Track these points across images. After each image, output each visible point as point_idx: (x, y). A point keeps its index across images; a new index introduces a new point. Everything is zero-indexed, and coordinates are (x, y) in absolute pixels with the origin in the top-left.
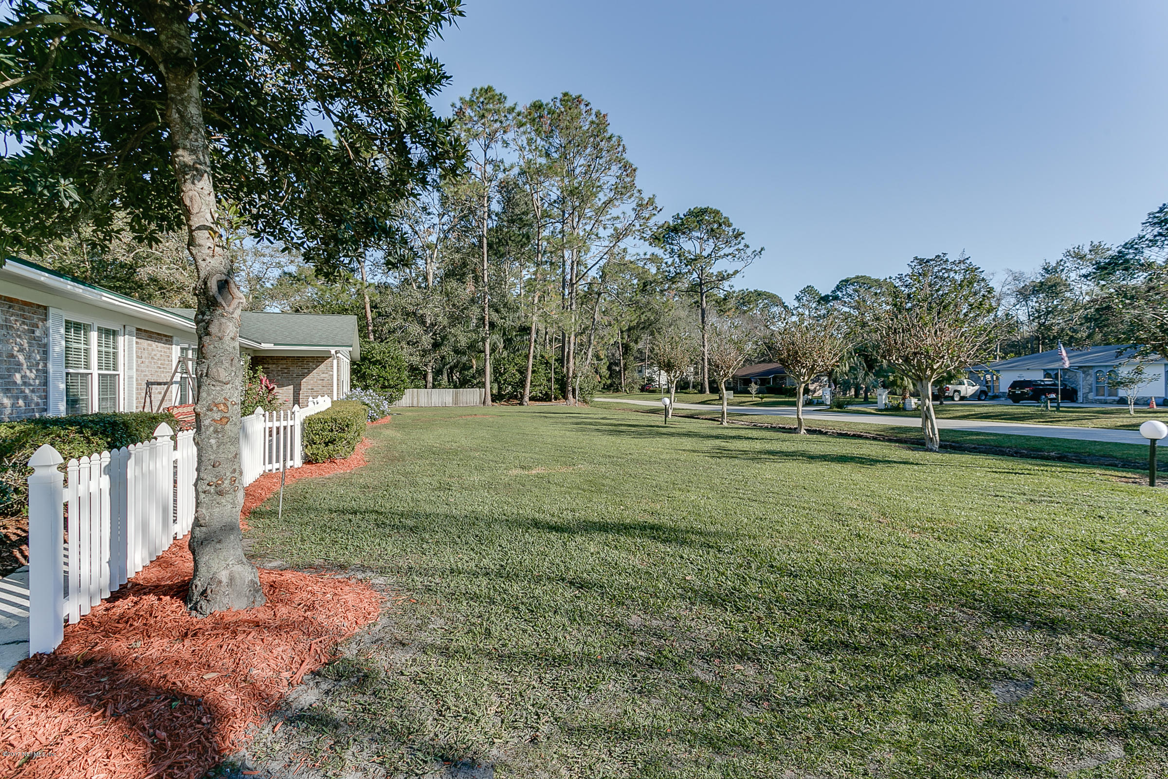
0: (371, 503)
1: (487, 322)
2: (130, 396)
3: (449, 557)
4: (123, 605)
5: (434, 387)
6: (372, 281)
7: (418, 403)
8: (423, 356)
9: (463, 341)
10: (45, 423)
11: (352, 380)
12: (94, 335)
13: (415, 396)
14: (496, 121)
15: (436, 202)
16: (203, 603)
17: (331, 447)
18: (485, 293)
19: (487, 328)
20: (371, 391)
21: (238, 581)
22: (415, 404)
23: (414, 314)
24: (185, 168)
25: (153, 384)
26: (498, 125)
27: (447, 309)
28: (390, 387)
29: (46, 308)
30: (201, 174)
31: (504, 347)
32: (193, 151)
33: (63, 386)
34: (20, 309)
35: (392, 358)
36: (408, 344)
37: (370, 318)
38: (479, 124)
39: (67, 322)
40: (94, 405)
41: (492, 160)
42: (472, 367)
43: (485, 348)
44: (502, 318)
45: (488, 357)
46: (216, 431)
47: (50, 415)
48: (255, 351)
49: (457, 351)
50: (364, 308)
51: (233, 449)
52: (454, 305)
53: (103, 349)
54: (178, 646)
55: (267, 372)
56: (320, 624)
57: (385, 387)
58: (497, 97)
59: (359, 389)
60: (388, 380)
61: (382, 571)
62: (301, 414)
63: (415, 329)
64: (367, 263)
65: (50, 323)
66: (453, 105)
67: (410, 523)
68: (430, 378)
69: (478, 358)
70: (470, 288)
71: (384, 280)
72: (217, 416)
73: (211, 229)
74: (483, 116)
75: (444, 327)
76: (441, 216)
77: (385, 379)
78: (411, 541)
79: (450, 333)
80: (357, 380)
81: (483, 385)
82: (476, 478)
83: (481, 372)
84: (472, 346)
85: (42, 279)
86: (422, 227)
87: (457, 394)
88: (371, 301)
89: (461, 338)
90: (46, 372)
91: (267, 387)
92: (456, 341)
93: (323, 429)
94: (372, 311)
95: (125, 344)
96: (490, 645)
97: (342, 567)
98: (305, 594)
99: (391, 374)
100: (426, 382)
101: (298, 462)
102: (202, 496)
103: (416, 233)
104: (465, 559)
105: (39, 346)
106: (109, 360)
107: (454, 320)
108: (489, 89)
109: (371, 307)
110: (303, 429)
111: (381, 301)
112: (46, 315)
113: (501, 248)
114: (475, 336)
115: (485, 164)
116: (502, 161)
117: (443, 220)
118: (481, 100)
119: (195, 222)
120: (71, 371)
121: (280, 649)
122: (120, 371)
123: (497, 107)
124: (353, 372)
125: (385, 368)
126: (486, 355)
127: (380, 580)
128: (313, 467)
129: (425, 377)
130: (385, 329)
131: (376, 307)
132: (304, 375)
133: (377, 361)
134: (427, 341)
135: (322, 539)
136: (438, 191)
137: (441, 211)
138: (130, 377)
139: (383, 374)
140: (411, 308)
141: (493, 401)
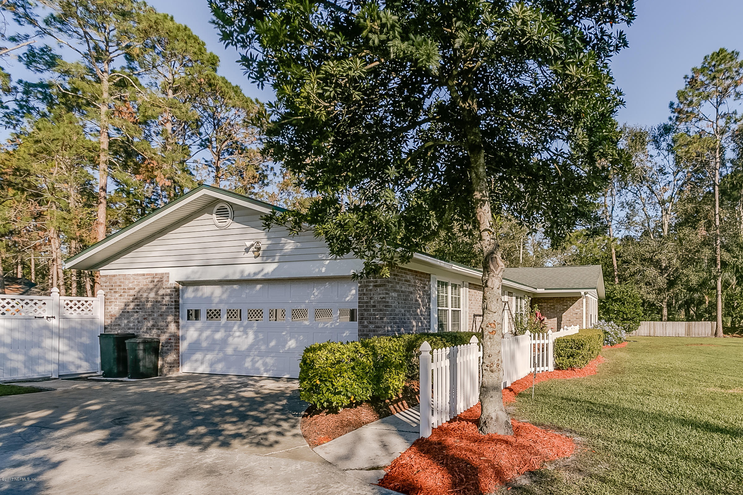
0: (589, 397)
1: (719, 262)
2: (466, 324)
3: (627, 434)
4: (455, 425)
5: (669, 320)
6: (617, 236)
7: (654, 332)
8: (659, 294)
9: (694, 280)
10: (428, 335)
11: (599, 314)
12: (449, 288)
13: (652, 328)
14: (727, 78)
15: (671, 163)
16: (484, 427)
17: (571, 359)
18: (717, 236)
19: (719, 267)
20: (612, 322)
21: (500, 420)
22: (652, 334)
23: (651, 259)
24: (478, 201)
25: (477, 315)
26: (729, 81)
27: (680, 253)
28: (627, 319)
29: (430, 275)
30: (484, 202)
31: (737, 284)
32: (481, 191)
33: (436, 316)
34: (420, 276)
35: (630, 296)
36: (646, 284)
37: (615, 265)
38: (711, 86)
39: (438, 282)
40: (450, 328)
41: (725, 114)
42: (705, 303)
43: (716, 285)
44: (734, 257)
45: (720, 293)
46: (490, 338)
47: (431, 331)
48: (534, 294)
49: (690, 289)
50: (611, 258)
51: (498, 348)
52: (686, 249)
53: (454, 296)
54: (472, 444)
55: (540, 308)
56: (538, 451)
57: (624, 319)
58: (729, 56)
59: (603, 321)
60: (626, 314)
61: (581, 434)
62: (553, 336)
63: (651, 272)
64: (614, 222)
65: (431, 283)
66: (686, 77)
67: (609, 411)
68: (665, 312)
69: (710, 295)
70: (702, 232)
71: (627, 233)
72: (491, 330)
73: (489, 230)
74: (715, 77)
75: (677, 269)
76: (676, 173)
77: (624, 313)
78: (606, 421)
79: (683, 273)
80: (603, 314)
81: (715, 319)
82: (676, 390)
83: (713, 306)
84: (703, 284)
85: (428, 260)
86: (658, 187)
87: (689, 326)
88: (617, 252)
89: (692, 277)
90: (430, 309)
91: (540, 319)
92: (688, 281)
93: (566, 347)
94: (617, 260)
95: (464, 292)
96: (633, 483)
97: (560, 429)
98: (534, 436)
99: (628, 309)
100: (662, 316)
101: (551, 368)
102: (484, 371)
103: (653, 192)
104: (638, 437)
105: (427, 295)
106: (457, 302)
107: (687, 261)
108: (722, 51)
109: (617, 257)
110: (554, 346)
111: (624, 251)
112: (430, 278)
113: (735, 193)
114: (705, 275)
115: (717, 119)
116: (735, 113)
117: (678, 177)
118: (713, 63)
119: (482, 228)
120: (440, 308)
121: (516, 456)
122: (461, 309)
123: (728, 65)
124: (600, 308)
125: (624, 304)
126: (717, 292)
127: (578, 439)
128: (560, 372)
129: (660, 311)
130: (627, 274)
131: (619, 257)
132: (564, 311)
133: (618, 299)
134: (662, 281)
135: (552, 412)
136: (673, 153)
137: (675, 169)
138: (466, 312)
139: (623, 308)
140: (648, 255)
141: (725, 333)
